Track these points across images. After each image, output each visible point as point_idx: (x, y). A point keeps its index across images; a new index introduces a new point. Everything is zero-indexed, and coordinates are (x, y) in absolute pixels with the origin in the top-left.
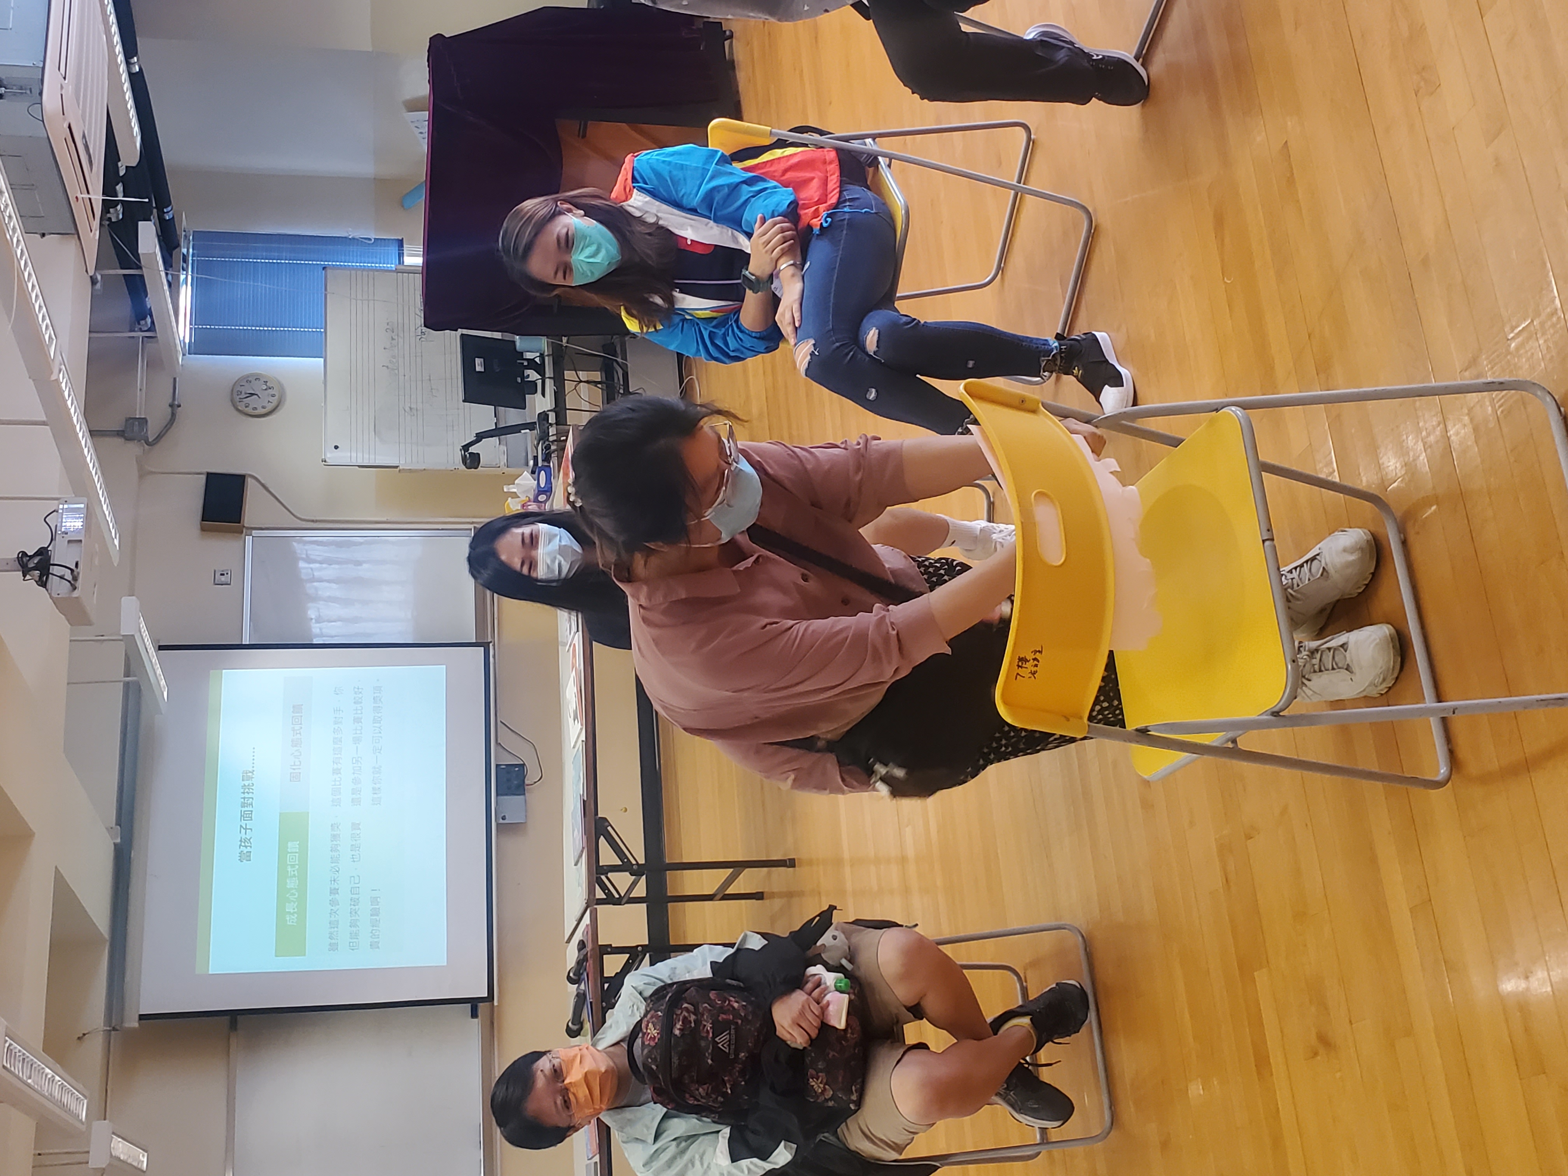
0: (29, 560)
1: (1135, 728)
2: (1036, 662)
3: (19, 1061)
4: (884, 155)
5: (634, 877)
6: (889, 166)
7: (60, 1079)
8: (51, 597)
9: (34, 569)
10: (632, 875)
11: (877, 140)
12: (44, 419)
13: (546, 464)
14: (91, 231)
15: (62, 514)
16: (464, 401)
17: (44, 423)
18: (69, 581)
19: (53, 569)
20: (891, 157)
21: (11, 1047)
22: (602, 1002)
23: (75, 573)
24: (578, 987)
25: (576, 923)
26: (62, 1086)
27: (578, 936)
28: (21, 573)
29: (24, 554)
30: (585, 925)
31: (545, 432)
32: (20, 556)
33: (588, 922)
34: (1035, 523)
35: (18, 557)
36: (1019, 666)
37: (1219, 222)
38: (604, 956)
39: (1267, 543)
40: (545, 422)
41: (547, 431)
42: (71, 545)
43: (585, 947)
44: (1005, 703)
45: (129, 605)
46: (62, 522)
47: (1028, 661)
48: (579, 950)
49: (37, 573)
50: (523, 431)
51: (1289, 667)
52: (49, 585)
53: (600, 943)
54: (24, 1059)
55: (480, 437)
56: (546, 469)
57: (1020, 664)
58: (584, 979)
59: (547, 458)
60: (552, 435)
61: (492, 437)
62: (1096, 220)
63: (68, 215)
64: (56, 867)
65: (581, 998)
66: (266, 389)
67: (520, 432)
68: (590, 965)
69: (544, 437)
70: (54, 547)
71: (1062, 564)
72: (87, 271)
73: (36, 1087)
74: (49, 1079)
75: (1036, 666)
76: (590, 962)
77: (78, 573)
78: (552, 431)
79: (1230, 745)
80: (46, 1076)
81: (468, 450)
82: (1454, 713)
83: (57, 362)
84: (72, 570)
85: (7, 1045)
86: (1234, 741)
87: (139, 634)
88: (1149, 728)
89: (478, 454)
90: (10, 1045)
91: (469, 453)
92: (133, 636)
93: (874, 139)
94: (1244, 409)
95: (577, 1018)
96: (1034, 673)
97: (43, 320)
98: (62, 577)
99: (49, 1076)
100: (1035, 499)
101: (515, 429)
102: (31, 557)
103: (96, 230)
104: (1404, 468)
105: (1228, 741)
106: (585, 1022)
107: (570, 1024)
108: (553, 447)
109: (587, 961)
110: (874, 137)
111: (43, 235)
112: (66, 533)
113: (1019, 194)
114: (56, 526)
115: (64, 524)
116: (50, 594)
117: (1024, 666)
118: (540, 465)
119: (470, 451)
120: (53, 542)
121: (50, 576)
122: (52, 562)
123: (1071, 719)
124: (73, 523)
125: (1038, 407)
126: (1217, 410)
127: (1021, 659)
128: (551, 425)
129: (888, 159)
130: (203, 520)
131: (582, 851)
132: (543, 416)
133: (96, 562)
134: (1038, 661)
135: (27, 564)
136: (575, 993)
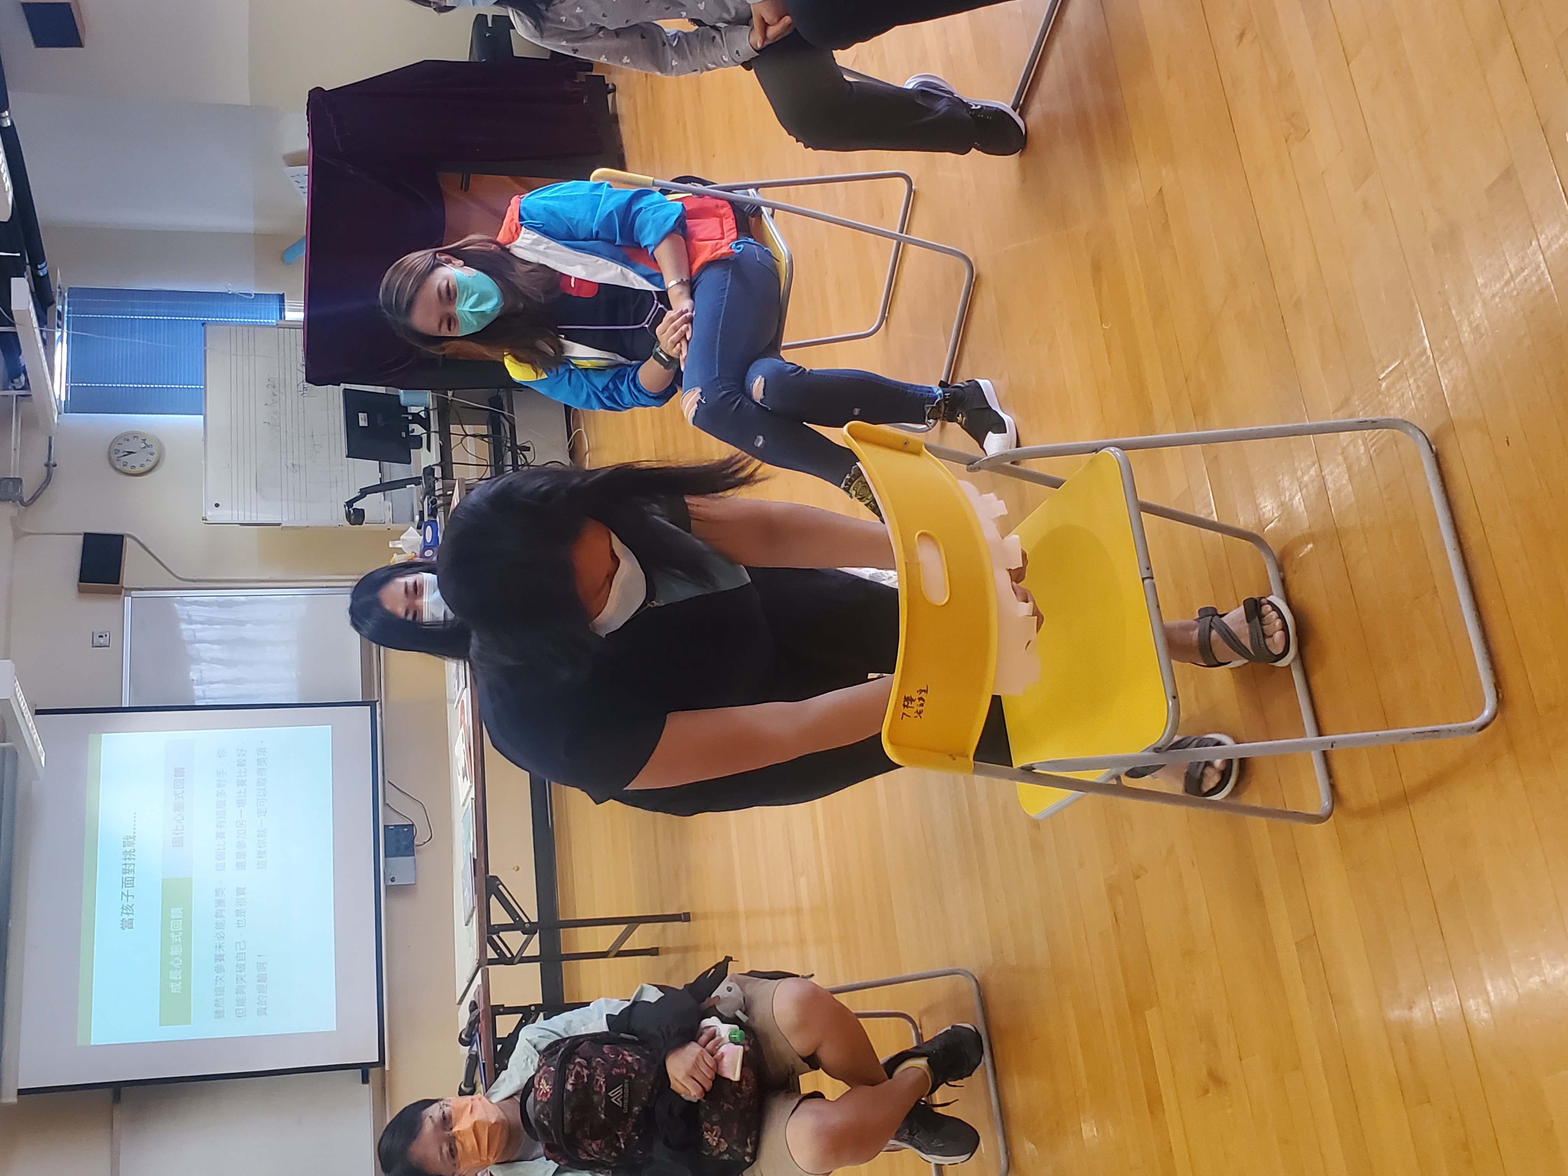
1: (1020, 766)
2: (921, 702)
4: (767, 205)
5: (526, 936)
6: (772, 216)
10: (524, 934)
13: (432, 519)
16: (348, 457)
20: (774, 207)
22: (495, 1063)
24: (471, 1049)
25: (467, 984)
27: (470, 997)
30: (476, 986)
31: (430, 487)
33: (480, 982)
34: (919, 564)
36: (904, 706)
38: (497, 1017)
39: (1147, 581)
40: (431, 477)
41: (432, 486)
43: (477, 1008)
44: (892, 743)
47: (914, 701)
48: (471, 1011)
50: (408, 486)
51: (1170, 703)
53: (492, 1004)
55: (364, 492)
56: (433, 524)
57: (906, 703)
58: (476, 1041)
59: (433, 513)
60: (438, 490)
61: (377, 492)
62: (977, 269)
65: (473, 1060)
66: (144, 448)
67: (405, 487)
68: (482, 1026)
69: (430, 491)
71: (945, 604)
75: (922, 705)
76: (483, 1022)
78: (438, 485)
79: (1114, 782)
81: (352, 506)
82: (1332, 746)
86: (1118, 778)
87: (15, 699)
88: (1034, 766)
89: (363, 510)
91: (354, 509)
92: (8, 700)
93: (757, 190)
94: (1123, 450)
95: (469, 1079)
96: (920, 713)
100: (918, 541)
101: (400, 484)
104: (1281, 508)
105: (1111, 778)
106: (477, 1084)
107: (463, 1087)
108: (439, 502)
109: (479, 1022)
110: (757, 187)
113: (902, 243)
117: (910, 705)
118: (426, 519)
119: (354, 507)
123: (957, 758)
125: (921, 449)
126: (1096, 451)
127: (906, 699)
128: (437, 479)
129: (771, 209)
130: (80, 581)
131: (473, 911)
132: (428, 470)
134: (924, 701)
136: (468, 1055)
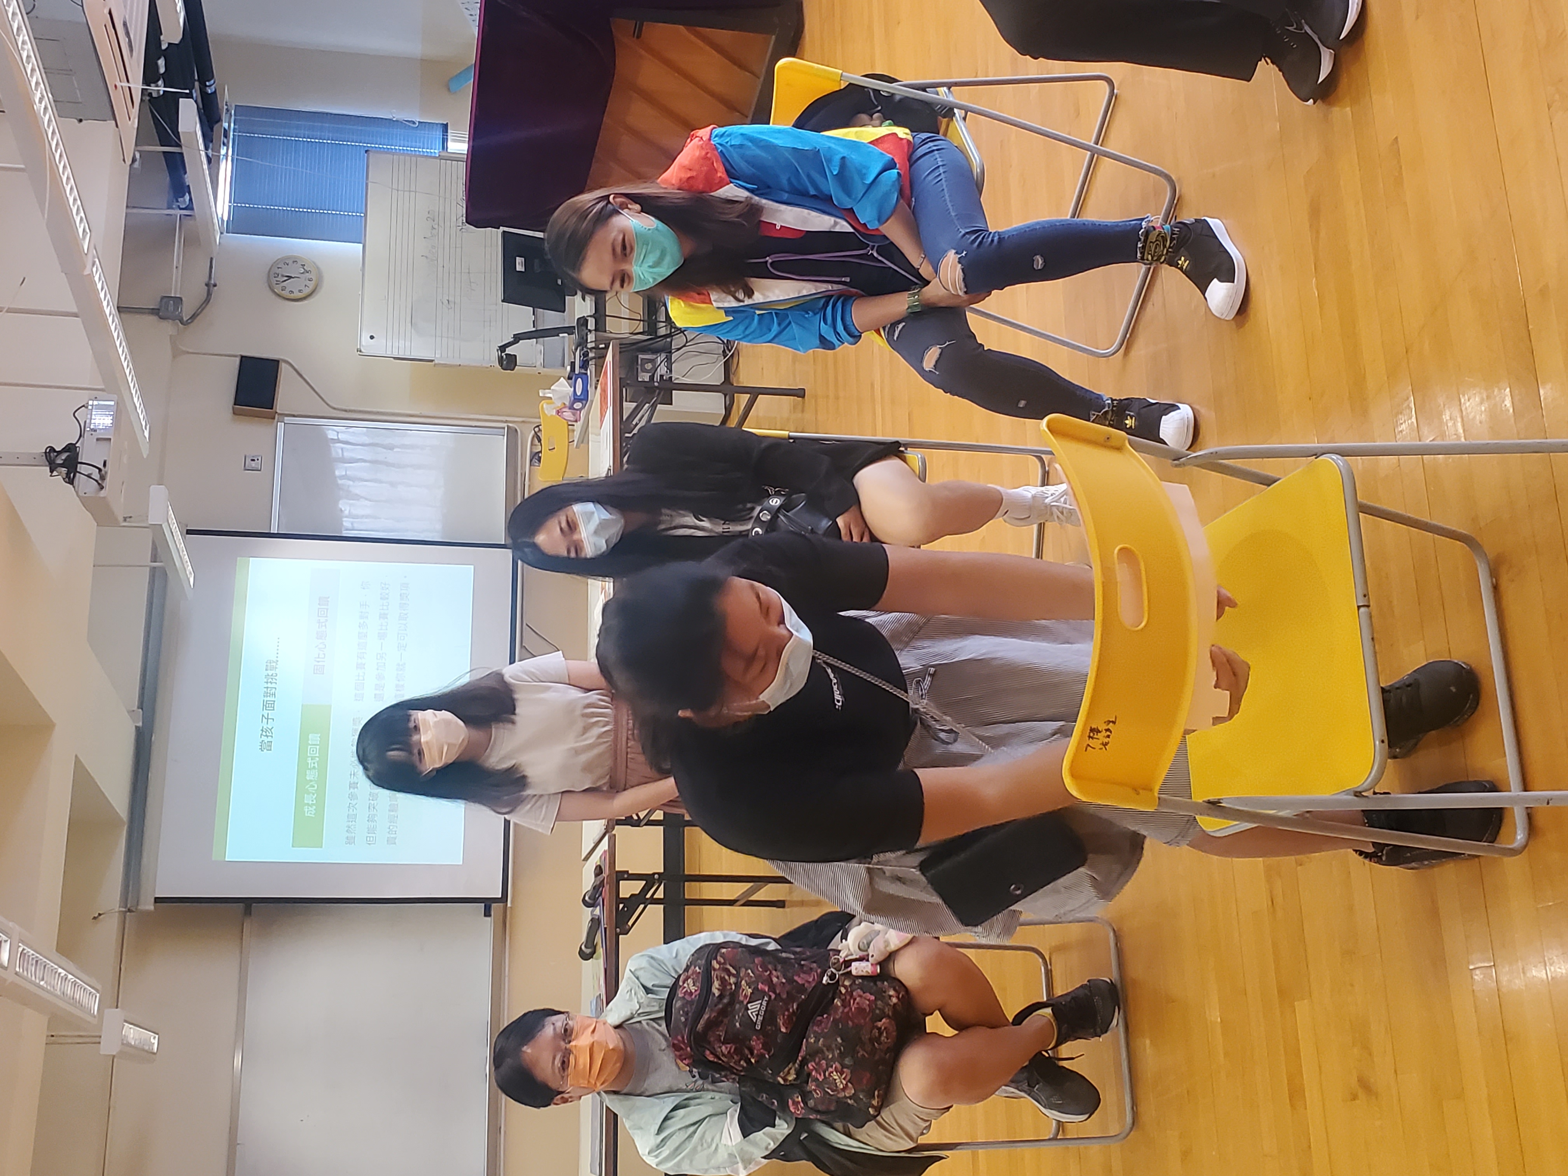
0: (56, 456)
2: (1108, 733)
3: (32, 965)
4: (960, 108)
6: (964, 119)
7: (72, 977)
8: (78, 495)
9: (62, 465)
11: (952, 89)
12: (75, 310)
13: (583, 371)
14: (130, 119)
15: (92, 409)
16: (503, 301)
17: (76, 315)
18: (96, 481)
19: (80, 469)
20: (967, 110)
21: (25, 952)
22: (616, 928)
23: (103, 472)
24: (592, 912)
25: (593, 845)
26: (75, 984)
28: (48, 468)
29: (52, 449)
30: (603, 848)
31: (583, 338)
32: (48, 451)
33: (606, 848)
34: (1116, 583)
35: (46, 452)
36: (1090, 737)
37: (1315, 212)
38: (621, 882)
39: (1362, 609)
40: (584, 328)
41: (585, 338)
42: (99, 442)
43: (602, 873)
44: (1073, 775)
45: (158, 494)
46: (91, 419)
47: (1100, 732)
48: (597, 875)
49: (64, 470)
50: (561, 335)
52: (76, 482)
53: (617, 869)
54: (37, 961)
55: (517, 338)
56: (584, 376)
57: (1092, 735)
58: (599, 904)
59: (585, 365)
60: (591, 342)
61: (529, 339)
62: (1180, 191)
63: (107, 101)
64: (76, 756)
65: (595, 923)
66: (303, 273)
67: (558, 336)
68: (606, 889)
69: (582, 343)
70: (82, 444)
71: (1141, 629)
72: (124, 160)
73: (49, 988)
74: (62, 977)
75: (1108, 736)
76: (607, 887)
77: (106, 473)
78: (591, 337)
80: (60, 974)
81: (505, 351)
82: (1547, 804)
83: (90, 256)
84: (100, 470)
85: (20, 949)
87: (166, 523)
88: (1220, 801)
89: (515, 356)
90: (24, 949)
91: (506, 355)
92: (161, 525)
93: (949, 89)
94: (1343, 456)
95: (590, 942)
96: (1105, 745)
97: (77, 214)
98: (89, 476)
99: (62, 975)
100: (1118, 554)
101: (554, 332)
102: (59, 453)
103: (135, 118)
106: (598, 948)
107: (583, 947)
108: (591, 355)
109: (604, 886)
110: (949, 86)
111: (81, 121)
112: (95, 431)
113: (1096, 155)
114: (85, 422)
115: (93, 421)
116: (77, 493)
117: (1095, 736)
118: (577, 372)
119: (507, 352)
120: (82, 439)
121: (78, 474)
122: (79, 461)
123: (1141, 791)
124: (102, 420)
125: (1124, 445)
126: (1316, 456)
127: (1092, 730)
128: (590, 331)
129: (963, 111)
130: (235, 404)
132: (582, 321)
133: (125, 460)
134: (1111, 732)
135: (54, 460)
136: (590, 918)
